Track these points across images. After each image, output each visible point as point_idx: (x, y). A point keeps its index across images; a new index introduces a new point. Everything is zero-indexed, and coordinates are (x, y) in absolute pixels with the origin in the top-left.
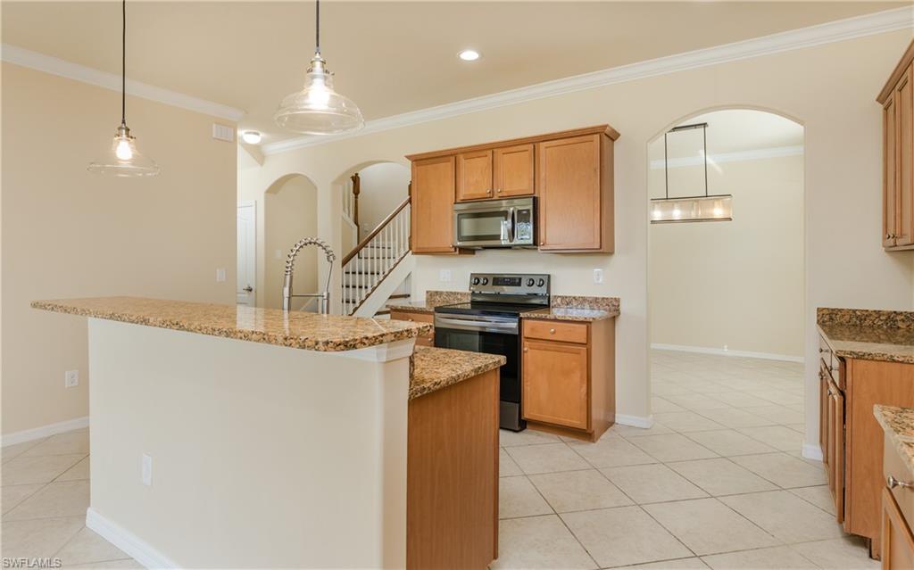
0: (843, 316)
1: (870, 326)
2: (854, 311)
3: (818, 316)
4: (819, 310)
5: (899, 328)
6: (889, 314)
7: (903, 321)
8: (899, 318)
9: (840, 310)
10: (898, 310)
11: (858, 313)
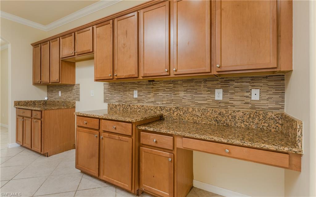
0: (22, 103)
1: (29, 105)
2: (25, 101)
3: (15, 103)
4: (15, 102)
5: (36, 105)
6: (34, 101)
7: (37, 103)
8: (36, 102)
9: (21, 101)
10: (36, 100)
11: (26, 102)
